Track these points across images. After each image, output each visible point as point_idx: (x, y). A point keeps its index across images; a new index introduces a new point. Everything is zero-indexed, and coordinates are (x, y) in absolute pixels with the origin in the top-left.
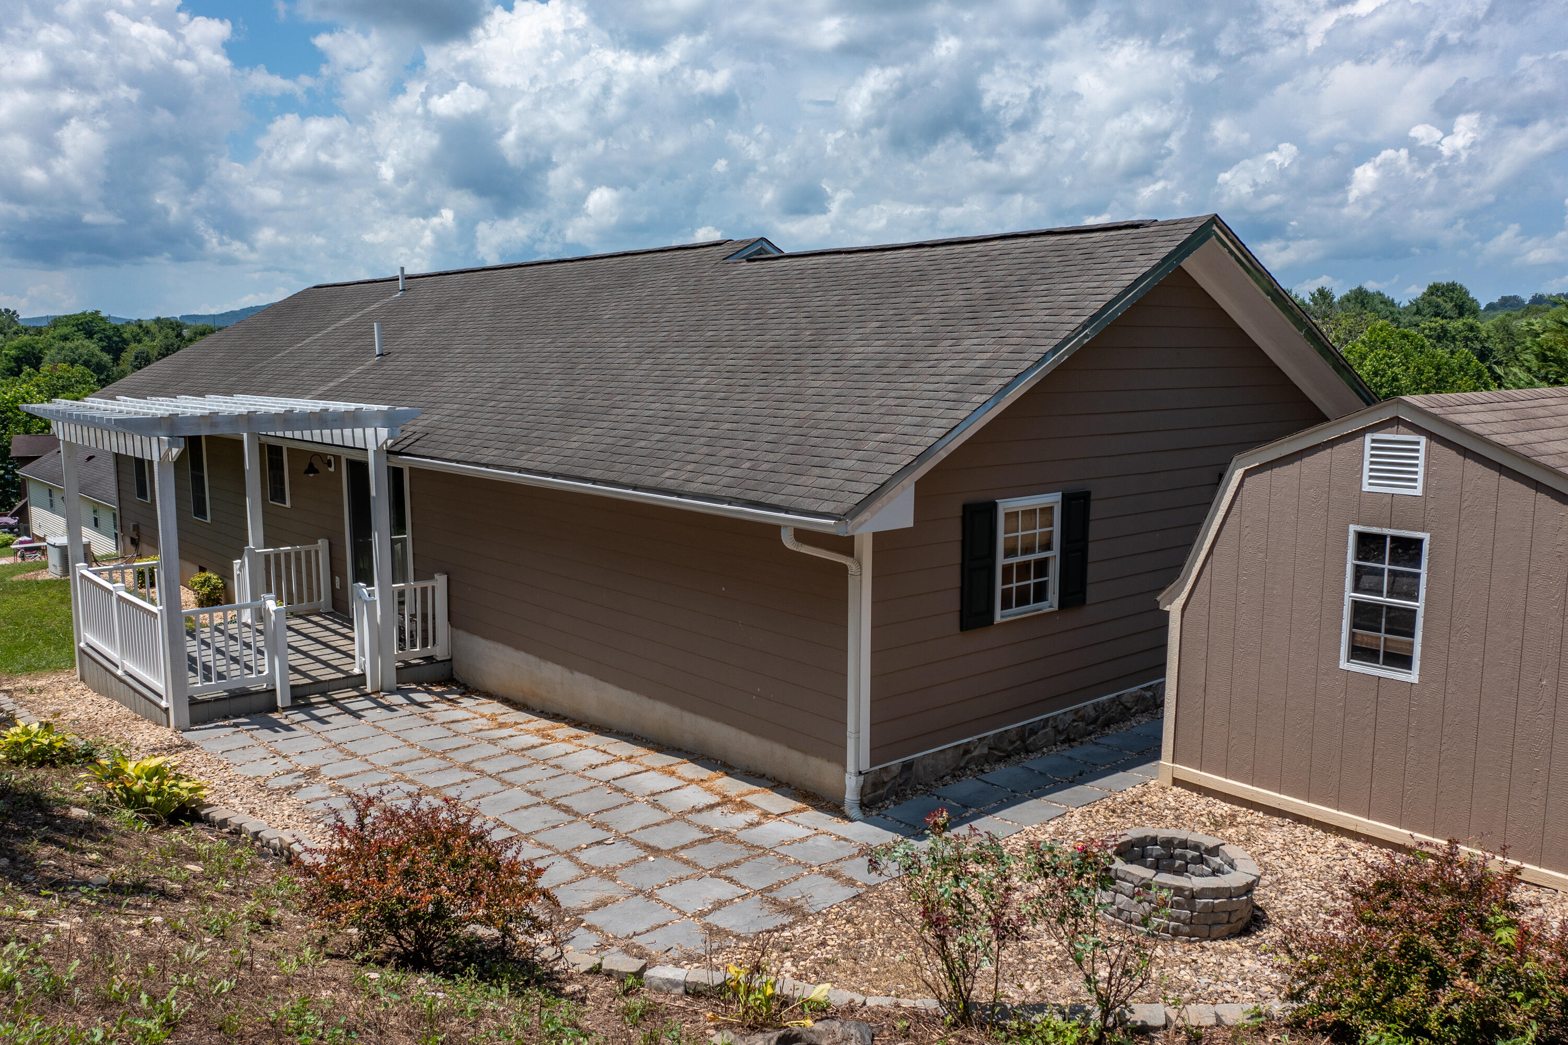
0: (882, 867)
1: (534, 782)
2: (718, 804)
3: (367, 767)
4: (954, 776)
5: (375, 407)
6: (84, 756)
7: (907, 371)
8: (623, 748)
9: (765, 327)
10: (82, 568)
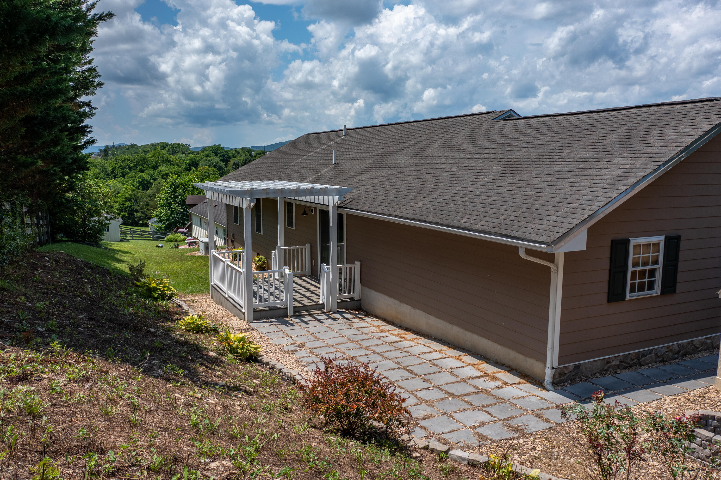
0: (568, 416)
1: (397, 358)
2: (482, 376)
3: (324, 345)
4: (601, 374)
5: (333, 187)
6: (214, 330)
7: (585, 174)
8: (437, 346)
9: (512, 152)
10: (214, 252)
